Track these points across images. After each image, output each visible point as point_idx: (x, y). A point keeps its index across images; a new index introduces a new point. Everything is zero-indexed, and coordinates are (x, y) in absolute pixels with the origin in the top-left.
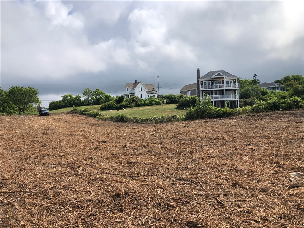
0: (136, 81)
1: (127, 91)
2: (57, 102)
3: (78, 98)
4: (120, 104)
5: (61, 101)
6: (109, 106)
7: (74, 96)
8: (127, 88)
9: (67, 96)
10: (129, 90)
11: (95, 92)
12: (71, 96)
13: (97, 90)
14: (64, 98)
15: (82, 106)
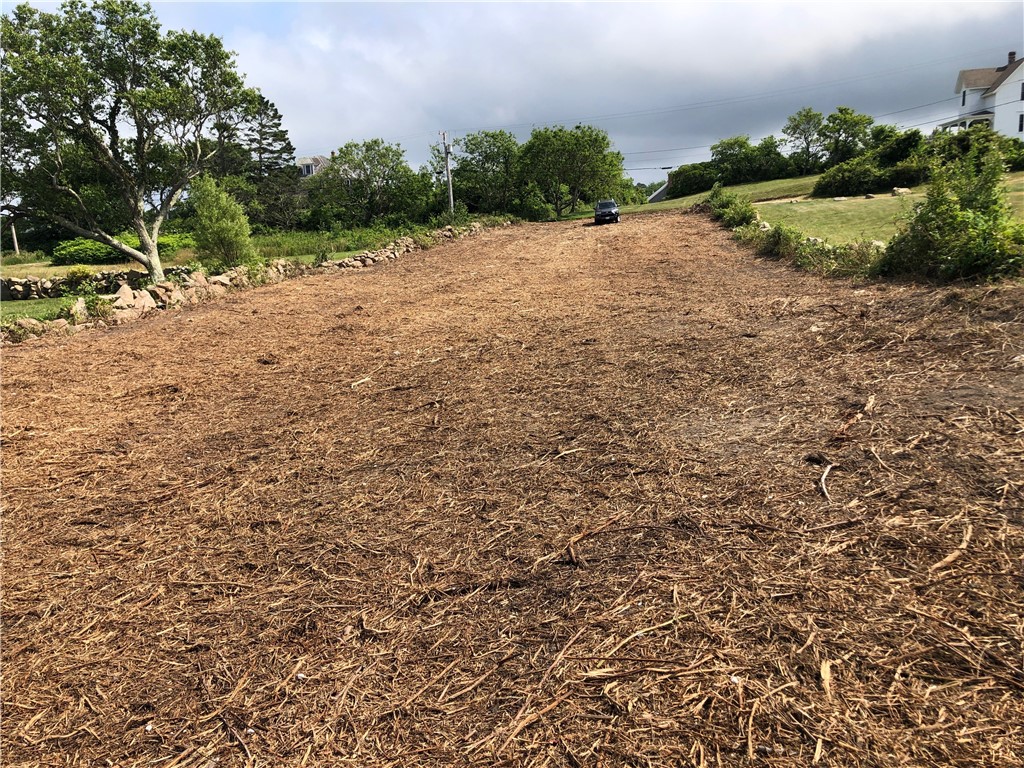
0: (1012, 55)
1: (963, 104)
2: (694, 167)
3: (769, 148)
4: (895, 168)
5: (705, 166)
6: (843, 177)
7: (755, 142)
8: (964, 92)
9: (731, 146)
10: (973, 99)
11: (832, 118)
12: (742, 145)
13: (841, 111)
14: (721, 153)
15: (778, 178)
